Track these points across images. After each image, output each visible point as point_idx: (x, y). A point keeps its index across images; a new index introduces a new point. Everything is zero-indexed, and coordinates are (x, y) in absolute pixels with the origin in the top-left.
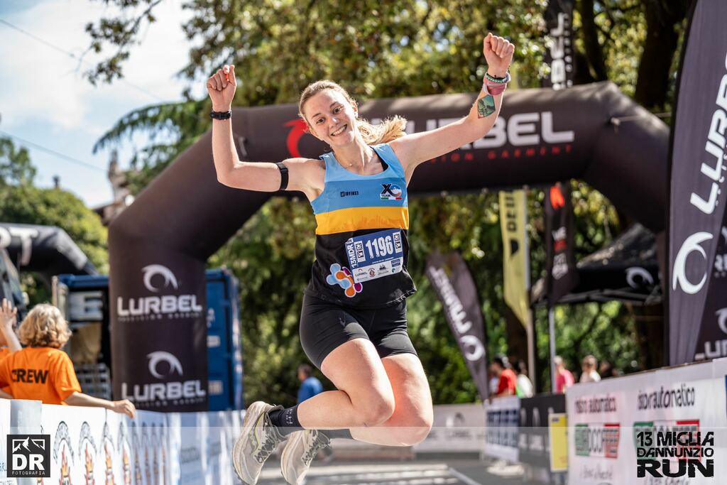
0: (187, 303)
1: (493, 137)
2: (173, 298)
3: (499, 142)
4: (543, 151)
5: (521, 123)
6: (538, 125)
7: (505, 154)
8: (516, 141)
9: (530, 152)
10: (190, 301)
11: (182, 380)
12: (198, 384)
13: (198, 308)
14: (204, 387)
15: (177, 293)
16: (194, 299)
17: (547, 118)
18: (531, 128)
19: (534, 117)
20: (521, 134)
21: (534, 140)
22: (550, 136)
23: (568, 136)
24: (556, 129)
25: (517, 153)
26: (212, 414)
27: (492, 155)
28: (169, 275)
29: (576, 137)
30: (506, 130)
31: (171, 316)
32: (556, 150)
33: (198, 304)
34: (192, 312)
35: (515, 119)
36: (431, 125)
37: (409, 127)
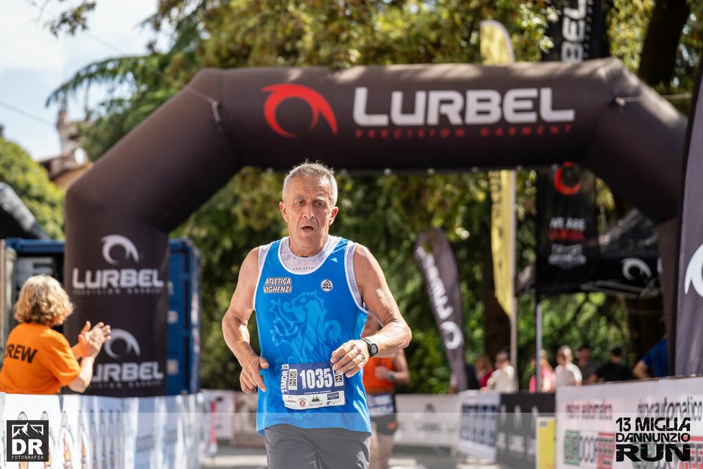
0: (148, 278)
1: (487, 113)
2: (133, 272)
3: (494, 117)
4: (540, 130)
5: (518, 99)
6: (537, 102)
7: (499, 132)
8: (512, 117)
9: (527, 131)
10: (151, 277)
11: (138, 360)
12: (155, 366)
13: (158, 284)
14: (162, 369)
15: (138, 267)
16: (155, 273)
17: (546, 94)
18: (528, 105)
19: (532, 93)
20: (517, 111)
21: (531, 117)
22: (548, 114)
23: (568, 115)
24: (556, 106)
25: (512, 131)
26: (169, 399)
27: (485, 133)
28: (130, 247)
29: (576, 116)
30: (501, 105)
31: (130, 291)
32: (554, 130)
33: (159, 279)
34: (153, 287)
35: (512, 95)
36: (420, 97)
37: (397, 98)
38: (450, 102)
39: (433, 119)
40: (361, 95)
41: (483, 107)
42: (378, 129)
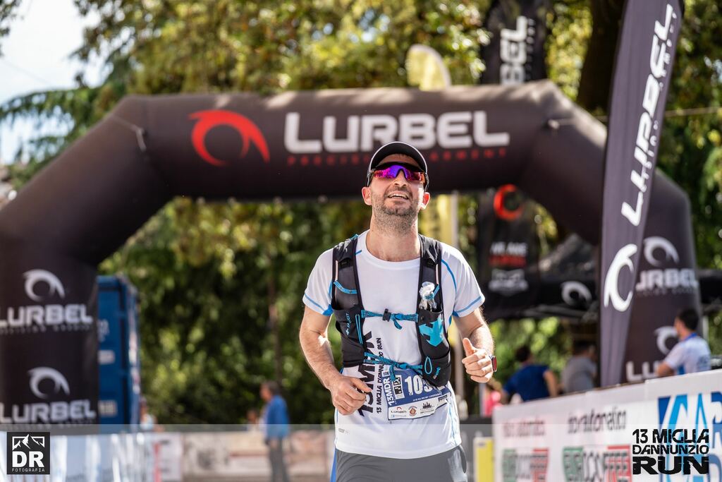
0: (75, 314)
1: (420, 137)
2: (59, 308)
3: (428, 142)
4: (475, 154)
5: (452, 123)
6: (471, 126)
7: (435, 157)
8: (446, 142)
9: (461, 156)
10: (79, 312)
11: (68, 399)
13: (88, 320)
14: (94, 407)
15: (64, 302)
16: (83, 309)
17: (480, 119)
18: (462, 129)
19: (466, 117)
20: (452, 135)
21: (465, 142)
22: (483, 138)
23: (502, 139)
24: (490, 130)
25: (447, 156)
28: (55, 283)
29: (512, 140)
30: (435, 129)
31: (56, 328)
32: (489, 154)
33: (88, 314)
34: (81, 323)
35: (446, 119)
36: (353, 122)
37: (330, 124)
38: (383, 127)
39: (367, 145)
40: (293, 121)
41: (417, 131)
42: (311, 156)
